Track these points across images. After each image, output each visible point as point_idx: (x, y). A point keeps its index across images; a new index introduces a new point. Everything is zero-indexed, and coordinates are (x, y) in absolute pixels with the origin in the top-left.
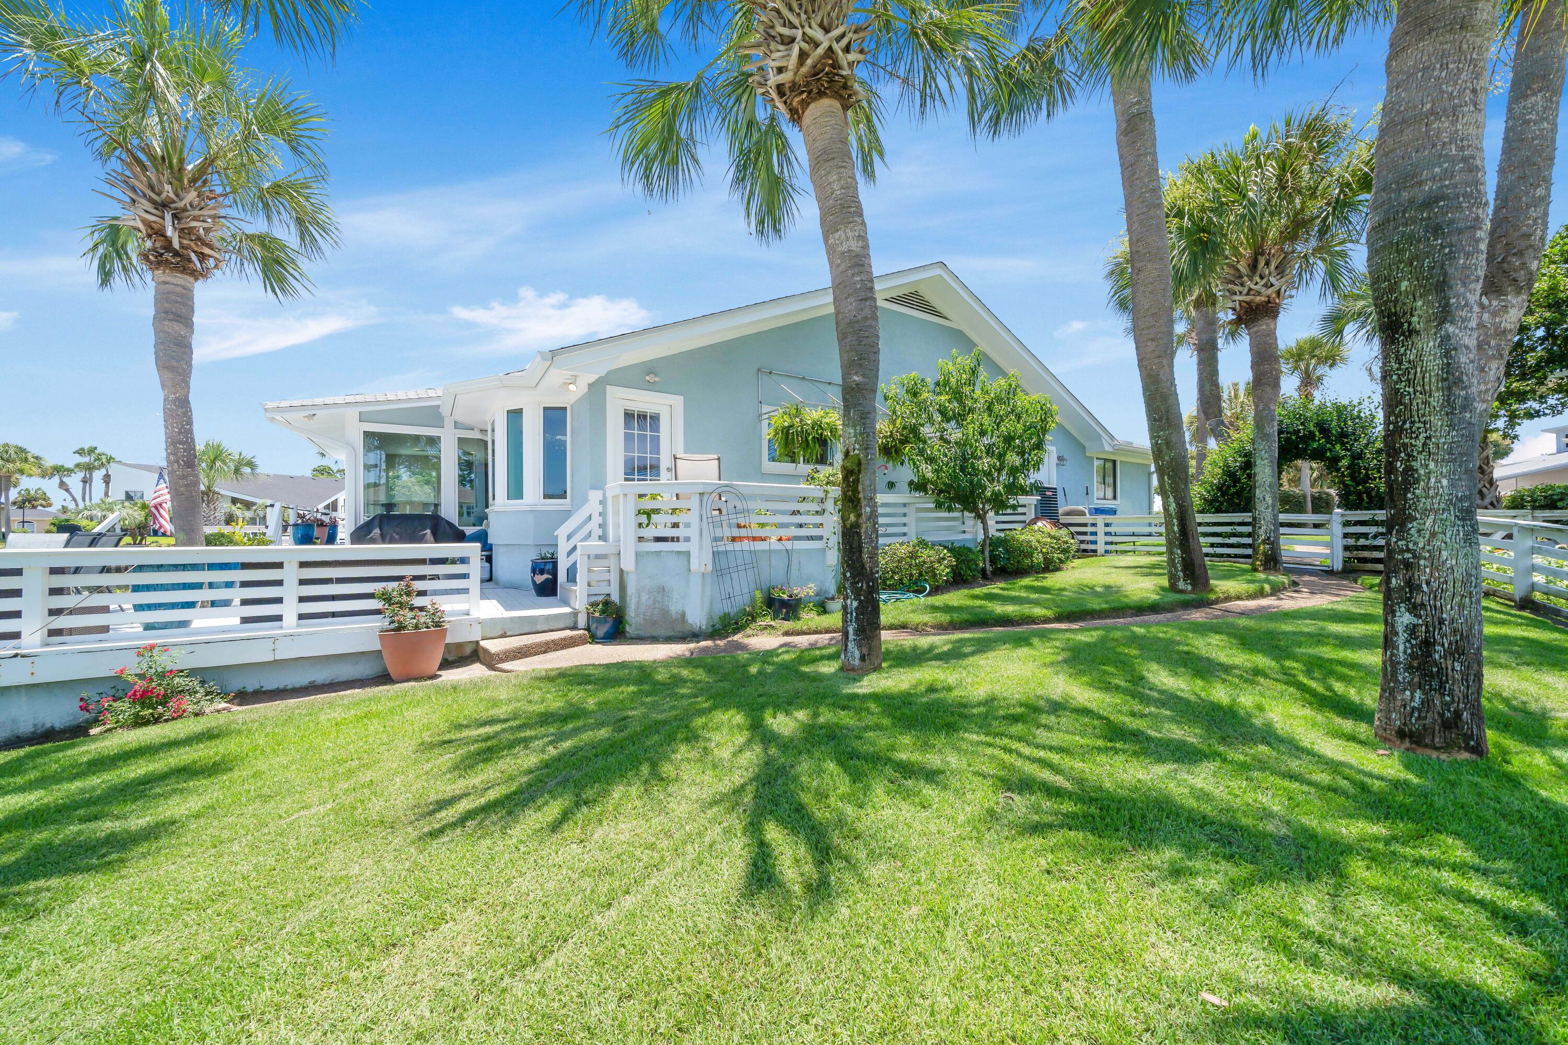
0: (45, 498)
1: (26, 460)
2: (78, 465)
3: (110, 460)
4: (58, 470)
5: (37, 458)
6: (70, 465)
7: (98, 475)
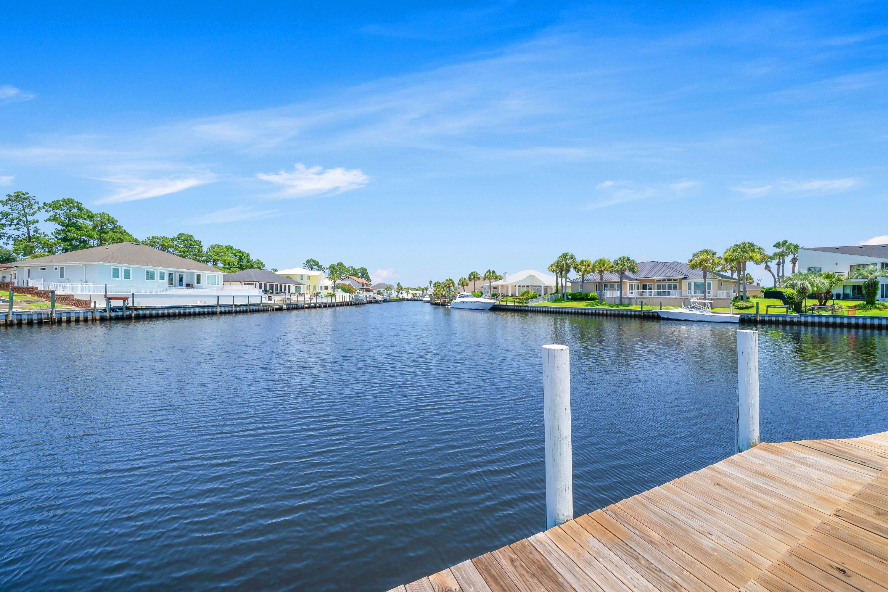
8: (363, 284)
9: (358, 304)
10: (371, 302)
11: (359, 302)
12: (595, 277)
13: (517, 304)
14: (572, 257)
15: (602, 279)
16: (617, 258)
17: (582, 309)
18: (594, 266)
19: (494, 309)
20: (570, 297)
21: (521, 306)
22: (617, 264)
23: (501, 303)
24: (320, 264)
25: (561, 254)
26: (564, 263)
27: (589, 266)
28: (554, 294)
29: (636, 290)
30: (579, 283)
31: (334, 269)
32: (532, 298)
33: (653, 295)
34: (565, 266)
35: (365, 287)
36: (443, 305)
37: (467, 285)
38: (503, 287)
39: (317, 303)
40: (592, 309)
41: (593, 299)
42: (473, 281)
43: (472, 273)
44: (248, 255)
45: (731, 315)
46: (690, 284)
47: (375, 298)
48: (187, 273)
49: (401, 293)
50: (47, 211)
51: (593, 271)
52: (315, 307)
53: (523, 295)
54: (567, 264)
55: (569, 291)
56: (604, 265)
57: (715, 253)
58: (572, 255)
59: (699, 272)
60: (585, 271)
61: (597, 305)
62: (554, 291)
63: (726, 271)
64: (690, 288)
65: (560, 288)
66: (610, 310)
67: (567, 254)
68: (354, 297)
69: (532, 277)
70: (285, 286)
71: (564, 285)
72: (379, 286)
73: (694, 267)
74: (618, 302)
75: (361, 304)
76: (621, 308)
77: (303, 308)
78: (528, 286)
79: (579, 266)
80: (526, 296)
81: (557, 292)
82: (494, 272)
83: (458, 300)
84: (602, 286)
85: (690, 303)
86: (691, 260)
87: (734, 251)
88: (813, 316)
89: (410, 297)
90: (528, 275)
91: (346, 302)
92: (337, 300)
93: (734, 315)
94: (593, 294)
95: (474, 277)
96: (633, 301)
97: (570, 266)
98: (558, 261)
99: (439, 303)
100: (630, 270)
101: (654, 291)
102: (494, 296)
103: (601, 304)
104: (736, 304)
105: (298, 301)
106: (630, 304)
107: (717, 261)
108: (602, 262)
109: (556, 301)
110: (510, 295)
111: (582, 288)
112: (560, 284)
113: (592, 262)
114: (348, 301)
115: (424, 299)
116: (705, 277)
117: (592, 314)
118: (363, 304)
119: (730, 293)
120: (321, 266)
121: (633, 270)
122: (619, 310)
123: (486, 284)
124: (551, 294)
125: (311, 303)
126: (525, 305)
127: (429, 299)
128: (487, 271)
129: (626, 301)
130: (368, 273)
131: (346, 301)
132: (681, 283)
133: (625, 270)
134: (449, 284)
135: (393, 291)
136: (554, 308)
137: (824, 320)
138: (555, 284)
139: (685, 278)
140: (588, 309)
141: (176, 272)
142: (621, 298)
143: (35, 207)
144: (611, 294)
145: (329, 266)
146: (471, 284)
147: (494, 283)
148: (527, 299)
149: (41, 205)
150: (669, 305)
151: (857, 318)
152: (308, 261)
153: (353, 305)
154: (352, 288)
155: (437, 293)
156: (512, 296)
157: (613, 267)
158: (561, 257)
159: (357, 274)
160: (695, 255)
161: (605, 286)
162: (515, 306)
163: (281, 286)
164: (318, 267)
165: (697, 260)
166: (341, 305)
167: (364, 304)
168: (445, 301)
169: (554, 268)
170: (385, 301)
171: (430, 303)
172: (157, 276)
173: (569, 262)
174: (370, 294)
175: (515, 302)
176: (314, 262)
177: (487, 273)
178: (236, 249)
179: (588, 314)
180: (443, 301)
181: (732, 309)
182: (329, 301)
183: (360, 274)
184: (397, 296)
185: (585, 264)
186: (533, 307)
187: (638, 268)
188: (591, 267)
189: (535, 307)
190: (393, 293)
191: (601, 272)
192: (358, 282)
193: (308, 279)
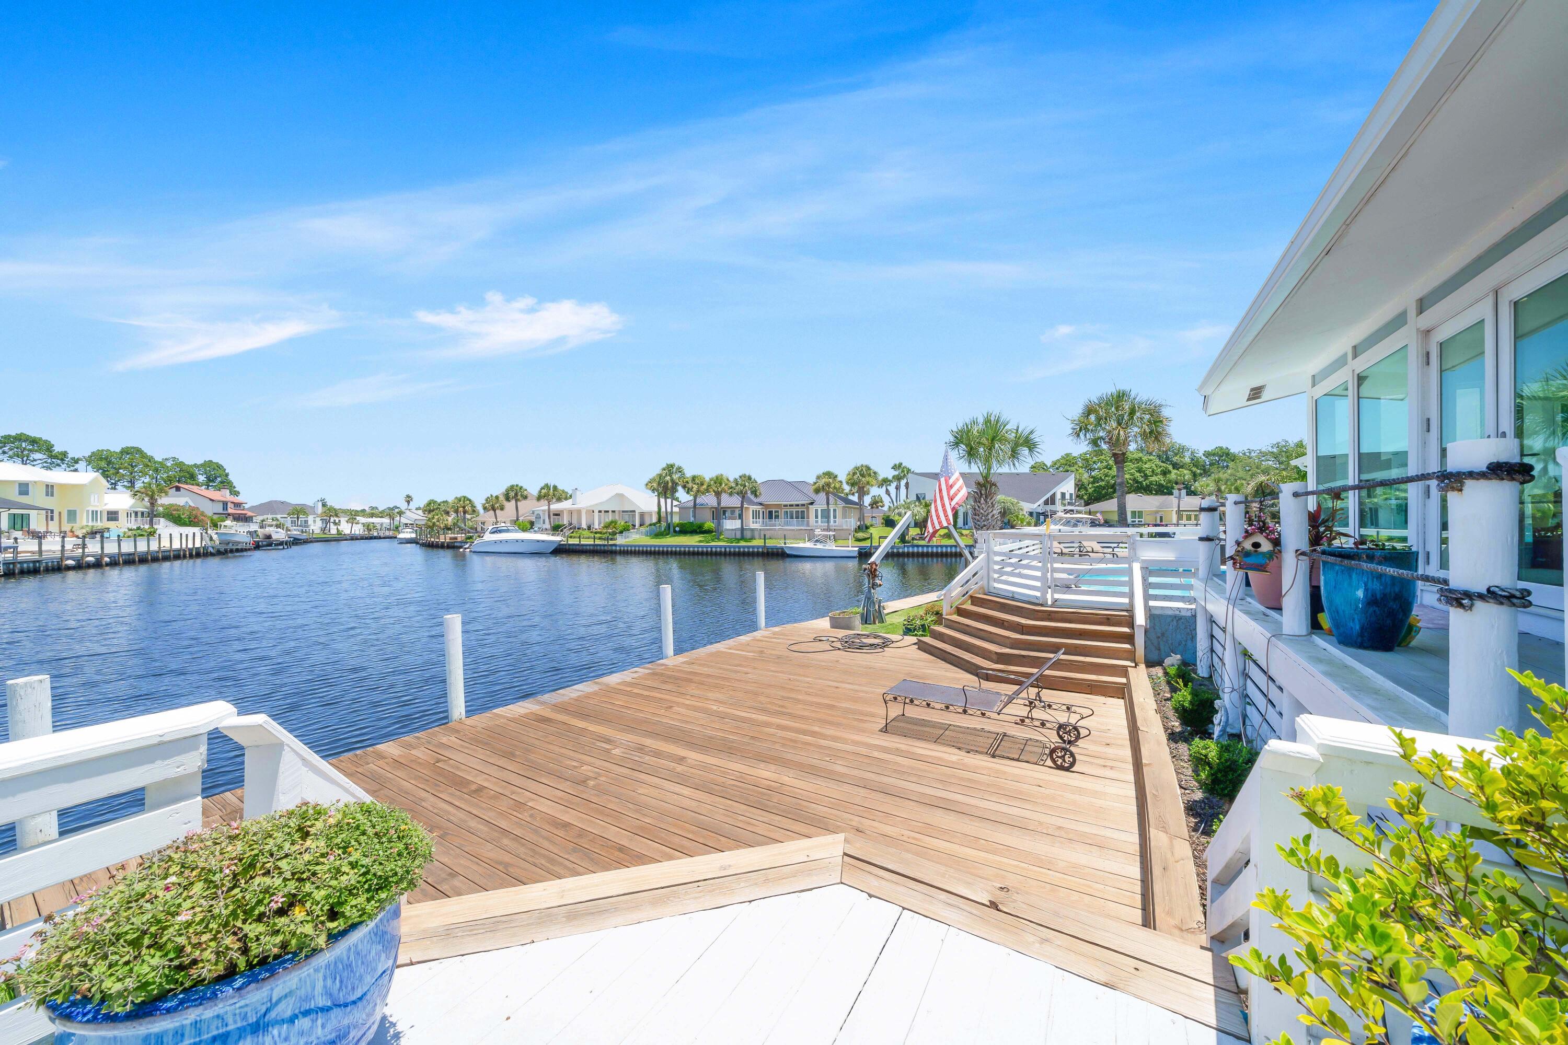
0: (882, 502)
1: (870, 475)
2: (894, 477)
3: (909, 471)
4: (886, 482)
5: (875, 473)
6: (890, 478)
7: (903, 482)
8: (225, 504)
9: (228, 551)
10: (257, 547)
11: (230, 546)
12: (709, 500)
13: (598, 542)
14: (680, 470)
15: (719, 503)
16: (737, 477)
17: (694, 547)
18: (709, 486)
19: (560, 551)
20: (677, 529)
21: (604, 545)
22: (737, 484)
23: (571, 541)
24: (57, 449)
25: (665, 466)
26: (668, 478)
27: (702, 484)
28: (654, 524)
29: (761, 520)
30: (690, 508)
31: (109, 463)
32: (621, 532)
33: (779, 525)
34: (670, 484)
35: (230, 511)
36: (452, 546)
37: (502, 509)
38: (571, 512)
39: (102, 555)
40: (707, 547)
41: (709, 532)
42: (513, 502)
43: (512, 487)
45: (850, 549)
46: (817, 511)
47: (269, 537)
49: (335, 523)
51: (707, 490)
52: (97, 564)
53: (607, 527)
54: (673, 481)
55: (676, 520)
56: (721, 484)
57: (836, 476)
58: (680, 468)
59: (822, 495)
60: (698, 491)
61: (713, 540)
62: (654, 520)
63: (853, 494)
64: (817, 517)
65: (663, 514)
66: (730, 547)
67: (672, 466)
68: (215, 537)
69: (620, 497)
71: (669, 510)
72: (270, 507)
73: (817, 491)
74: (739, 535)
75: (231, 551)
76: (743, 543)
77: (58, 568)
78: (613, 512)
79: (690, 485)
80: (613, 529)
81: (659, 520)
82: (555, 488)
83: (488, 537)
84: (720, 513)
85: (814, 536)
86: (815, 483)
87: (854, 474)
88: (913, 546)
89: (358, 530)
90: (613, 493)
91: (190, 550)
92: (165, 544)
93: (852, 548)
94: (710, 525)
95: (515, 494)
96: (756, 534)
97: (677, 484)
98: (660, 476)
99: (443, 543)
100: (752, 492)
101: (782, 520)
102: (556, 529)
103: (719, 539)
104: (856, 535)
105: (40, 552)
106: (753, 538)
107: (837, 485)
108: (718, 480)
109: (658, 535)
110: (584, 526)
111: (694, 516)
112: (663, 509)
113: (707, 479)
114: (198, 545)
115: (401, 536)
116: (828, 503)
117: (707, 554)
118: (237, 550)
119: (853, 523)
120: (63, 454)
121: (755, 493)
122: (739, 547)
123: (543, 506)
124: (650, 525)
125: (84, 555)
126: (611, 542)
127: (414, 535)
128: (543, 485)
129: (748, 534)
130: (227, 475)
131: (190, 546)
132: (808, 508)
133: (746, 493)
134: (464, 507)
135: (310, 519)
136: (655, 546)
137: (920, 549)
138: (656, 509)
139: (812, 503)
140: (702, 547)
142: (742, 529)
144: (731, 525)
145: (91, 455)
146: (510, 506)
147: (556, 506)
148: (614, 534)
150: (795, 538)
151: (942, 546)
153: (212, 555)
154: (203, 514)
155: (434, 524)
156: (589, 528)
157: (731, 488)
158: (664, 469)
159: (192, 477)
160: (818, 477)
161: (724, 512)
162: (594, 545)
164: (51, 457)
165: (822, 482)
166: (178, 556)
167: (242, 550)
168: (456, 538)
169: (655, 485)
170: (296, 542)
171: (417, 543)
173: (675, 477)
174: (253, 527)
175: (594, 538)
176: (34, 441)
177: (542, 488)
179: (702, 554)
180: (451, 538)
181: (851, 542)
182: (142, 547)
183: (202, 478)
184: (323, 530)
185: (697, 481)
186: (624, 546)
187: (762, 490)
188: (705, 487)
189: (627, 546)
190: (310, 522)
191: (718, 494)
192: (211, 500)
193: (47, 495)
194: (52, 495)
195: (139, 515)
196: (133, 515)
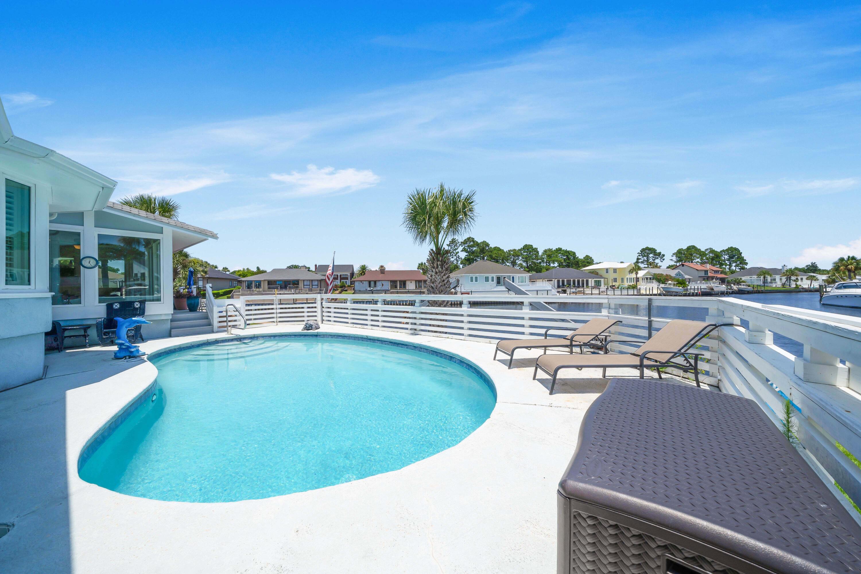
8: (706, 271)
24: (658, 251)
35: (710, 274)
44: (574, 253)
47: (713, 289)
48: (507, 276)
50: (462, 246)
68: (662, 289)
70: (583, 281)
114: (655, 293)
120: (660, 253)
141: (502, 276)
143: (458, 245)
145: (676, 252)
149: (460, 243)
152: (643, 250)
163: (578, 281)
172: (490, 279)
178: (564, 250)
192: (697, 270)
193: (614, 272)
194: (616, 273)
195: (649, 279)
196: (645, 279)
